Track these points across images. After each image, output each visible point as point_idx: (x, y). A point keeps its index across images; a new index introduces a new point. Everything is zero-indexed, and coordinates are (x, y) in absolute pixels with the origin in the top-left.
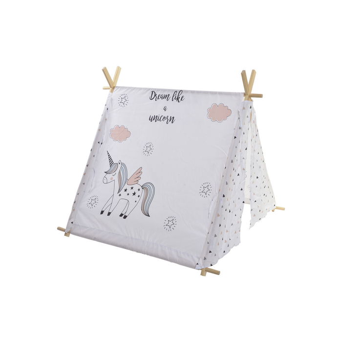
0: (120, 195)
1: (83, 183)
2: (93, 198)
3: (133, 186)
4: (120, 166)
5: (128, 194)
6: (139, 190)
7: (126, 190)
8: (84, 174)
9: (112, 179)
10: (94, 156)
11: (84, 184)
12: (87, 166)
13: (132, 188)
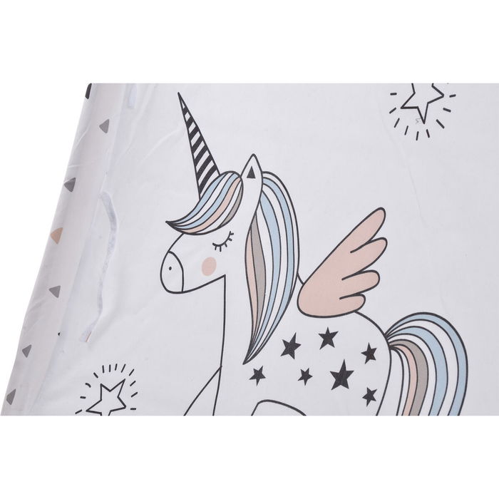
0: (258, 375)
1: (49, 289)
2: (111, 379)
3: (332, 324)
4: (252, 187)
5: (306, 376)
6: (370, 354)
7: (291, 347)
8: (56, 235)
9: (208, 265)
10: (105, 127)
11: (55, 291)
12: (70, 185)
13: (328, 338)
